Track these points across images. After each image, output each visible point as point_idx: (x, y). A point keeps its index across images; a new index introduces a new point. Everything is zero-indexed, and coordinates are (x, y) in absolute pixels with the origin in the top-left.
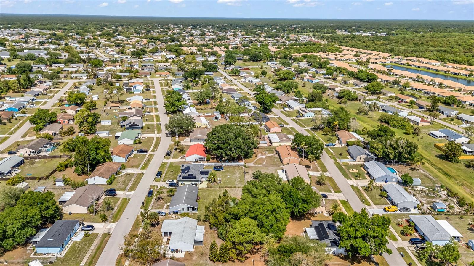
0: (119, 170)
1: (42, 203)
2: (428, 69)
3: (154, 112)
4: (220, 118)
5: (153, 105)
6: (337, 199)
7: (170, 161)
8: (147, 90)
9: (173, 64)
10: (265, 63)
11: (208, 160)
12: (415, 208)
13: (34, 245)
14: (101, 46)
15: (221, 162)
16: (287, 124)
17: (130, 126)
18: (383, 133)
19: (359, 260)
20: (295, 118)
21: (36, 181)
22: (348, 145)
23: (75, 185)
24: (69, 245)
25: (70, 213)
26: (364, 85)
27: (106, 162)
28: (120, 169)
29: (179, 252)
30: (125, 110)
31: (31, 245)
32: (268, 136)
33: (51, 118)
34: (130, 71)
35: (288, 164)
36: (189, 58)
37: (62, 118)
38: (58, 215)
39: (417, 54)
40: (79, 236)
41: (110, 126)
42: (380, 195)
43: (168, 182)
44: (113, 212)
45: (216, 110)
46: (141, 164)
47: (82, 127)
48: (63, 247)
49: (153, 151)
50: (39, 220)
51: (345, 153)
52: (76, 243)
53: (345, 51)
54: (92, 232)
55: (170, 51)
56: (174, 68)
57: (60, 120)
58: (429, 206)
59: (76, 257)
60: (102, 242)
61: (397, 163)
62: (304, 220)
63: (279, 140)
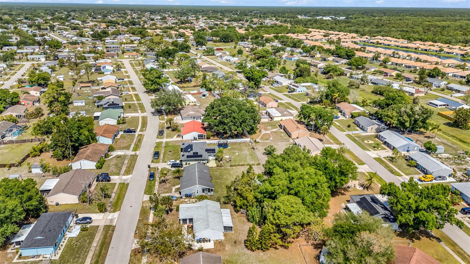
0: (107, 152)
1: (22, 193)
2: (398, 46)
3: (131, 91)
4: (208, 95)
5: (129, 85)
6: (364, 171)
7: (164, 140)
8: (119, 70)
9: (140, 45)
10: (236, 43)
11: (208, 138)
12: (450, 176)
13: (17, 247)
14: (55, 29)
15: (223, 139)
16: (281, 99)
17: (108, 105)
18: (391, 102)
19: (417, 236)
20: (287, 93)
21: (7, 168)
22: (353, 117)
23: (57, 171)
24: (64, 243)
25: (57, 204)
26: (344, 61)
27: (90, 143)
28: (109, 151)
29: (207, 241)
30: (98, 90)
31: (12, 246)
32: (265, 111)
33: (12, 99)
34: (94, 52)
35: (298, 138)
36: (156, 39)
37: (25, 99)
38: (42, 207)
39: (382, 33)
40: (75, 232)
41: (84, 106)
42: (408, 165)
43: (169, 163)
44: (111, 200)
45: (201, 88)
46: (131, 145)
47: (53, 108)
48: (56, 246)
49: (141, 130)
50: (22, 213)
51: (352, 125)
52: (72, 240)
53: (313, 32)
54: (90, 225)
55: (133, 34)
56: (143, 49)
57: (23, 102)
58: (462, 173)
59: (76, 257)
60: (105, 237)
61: (410, 132)
62: (338, 195)
63: (280, 115)
